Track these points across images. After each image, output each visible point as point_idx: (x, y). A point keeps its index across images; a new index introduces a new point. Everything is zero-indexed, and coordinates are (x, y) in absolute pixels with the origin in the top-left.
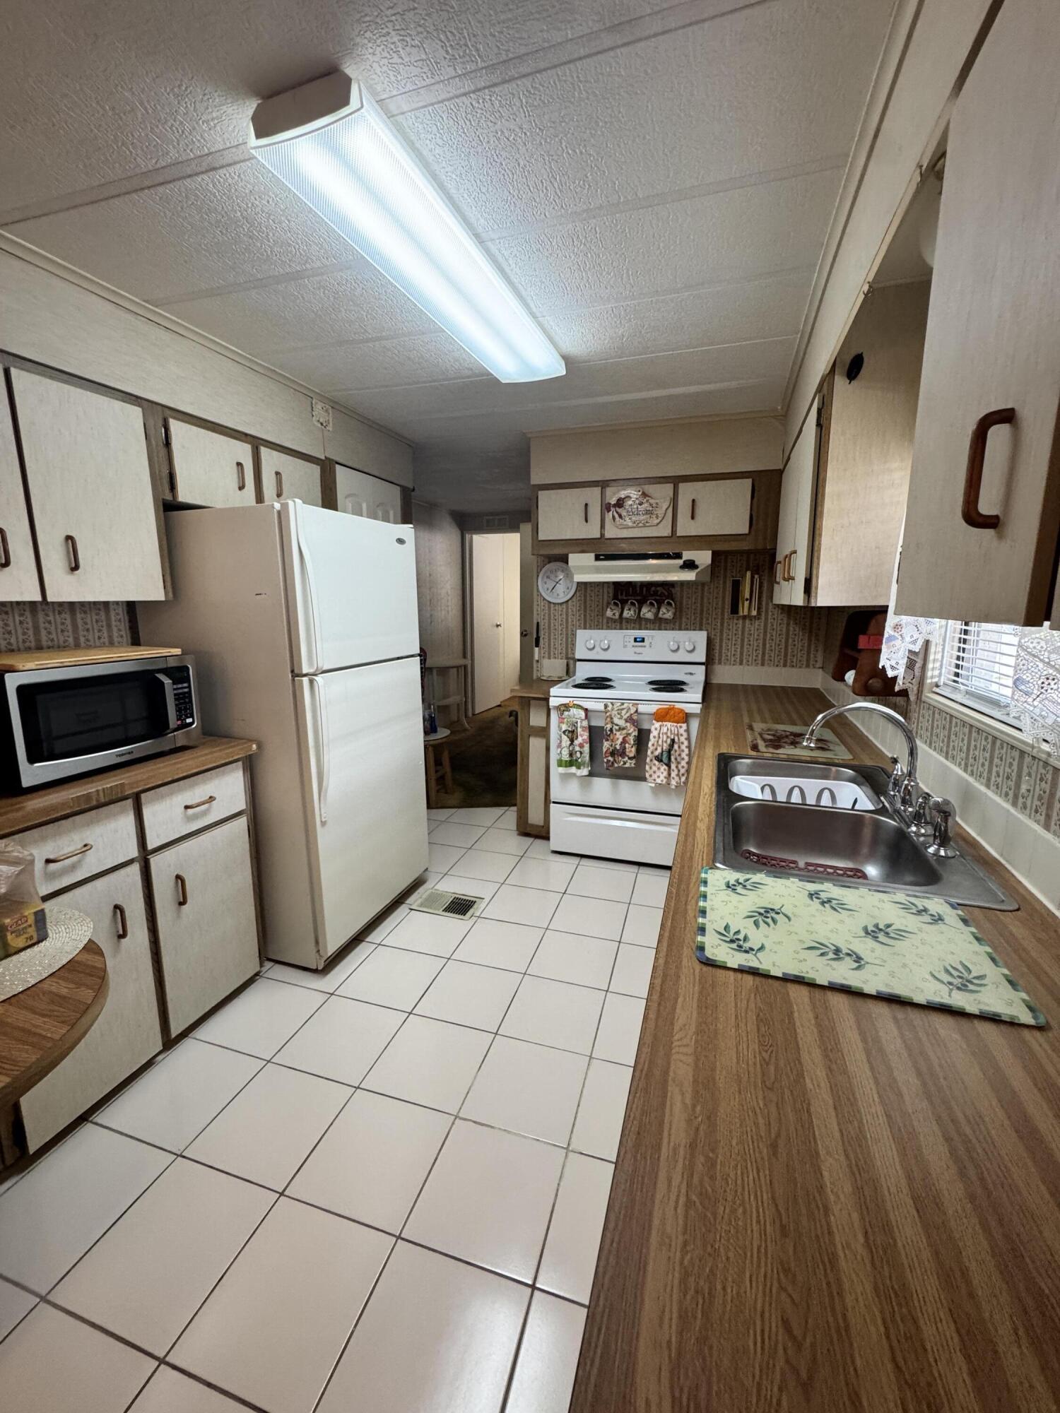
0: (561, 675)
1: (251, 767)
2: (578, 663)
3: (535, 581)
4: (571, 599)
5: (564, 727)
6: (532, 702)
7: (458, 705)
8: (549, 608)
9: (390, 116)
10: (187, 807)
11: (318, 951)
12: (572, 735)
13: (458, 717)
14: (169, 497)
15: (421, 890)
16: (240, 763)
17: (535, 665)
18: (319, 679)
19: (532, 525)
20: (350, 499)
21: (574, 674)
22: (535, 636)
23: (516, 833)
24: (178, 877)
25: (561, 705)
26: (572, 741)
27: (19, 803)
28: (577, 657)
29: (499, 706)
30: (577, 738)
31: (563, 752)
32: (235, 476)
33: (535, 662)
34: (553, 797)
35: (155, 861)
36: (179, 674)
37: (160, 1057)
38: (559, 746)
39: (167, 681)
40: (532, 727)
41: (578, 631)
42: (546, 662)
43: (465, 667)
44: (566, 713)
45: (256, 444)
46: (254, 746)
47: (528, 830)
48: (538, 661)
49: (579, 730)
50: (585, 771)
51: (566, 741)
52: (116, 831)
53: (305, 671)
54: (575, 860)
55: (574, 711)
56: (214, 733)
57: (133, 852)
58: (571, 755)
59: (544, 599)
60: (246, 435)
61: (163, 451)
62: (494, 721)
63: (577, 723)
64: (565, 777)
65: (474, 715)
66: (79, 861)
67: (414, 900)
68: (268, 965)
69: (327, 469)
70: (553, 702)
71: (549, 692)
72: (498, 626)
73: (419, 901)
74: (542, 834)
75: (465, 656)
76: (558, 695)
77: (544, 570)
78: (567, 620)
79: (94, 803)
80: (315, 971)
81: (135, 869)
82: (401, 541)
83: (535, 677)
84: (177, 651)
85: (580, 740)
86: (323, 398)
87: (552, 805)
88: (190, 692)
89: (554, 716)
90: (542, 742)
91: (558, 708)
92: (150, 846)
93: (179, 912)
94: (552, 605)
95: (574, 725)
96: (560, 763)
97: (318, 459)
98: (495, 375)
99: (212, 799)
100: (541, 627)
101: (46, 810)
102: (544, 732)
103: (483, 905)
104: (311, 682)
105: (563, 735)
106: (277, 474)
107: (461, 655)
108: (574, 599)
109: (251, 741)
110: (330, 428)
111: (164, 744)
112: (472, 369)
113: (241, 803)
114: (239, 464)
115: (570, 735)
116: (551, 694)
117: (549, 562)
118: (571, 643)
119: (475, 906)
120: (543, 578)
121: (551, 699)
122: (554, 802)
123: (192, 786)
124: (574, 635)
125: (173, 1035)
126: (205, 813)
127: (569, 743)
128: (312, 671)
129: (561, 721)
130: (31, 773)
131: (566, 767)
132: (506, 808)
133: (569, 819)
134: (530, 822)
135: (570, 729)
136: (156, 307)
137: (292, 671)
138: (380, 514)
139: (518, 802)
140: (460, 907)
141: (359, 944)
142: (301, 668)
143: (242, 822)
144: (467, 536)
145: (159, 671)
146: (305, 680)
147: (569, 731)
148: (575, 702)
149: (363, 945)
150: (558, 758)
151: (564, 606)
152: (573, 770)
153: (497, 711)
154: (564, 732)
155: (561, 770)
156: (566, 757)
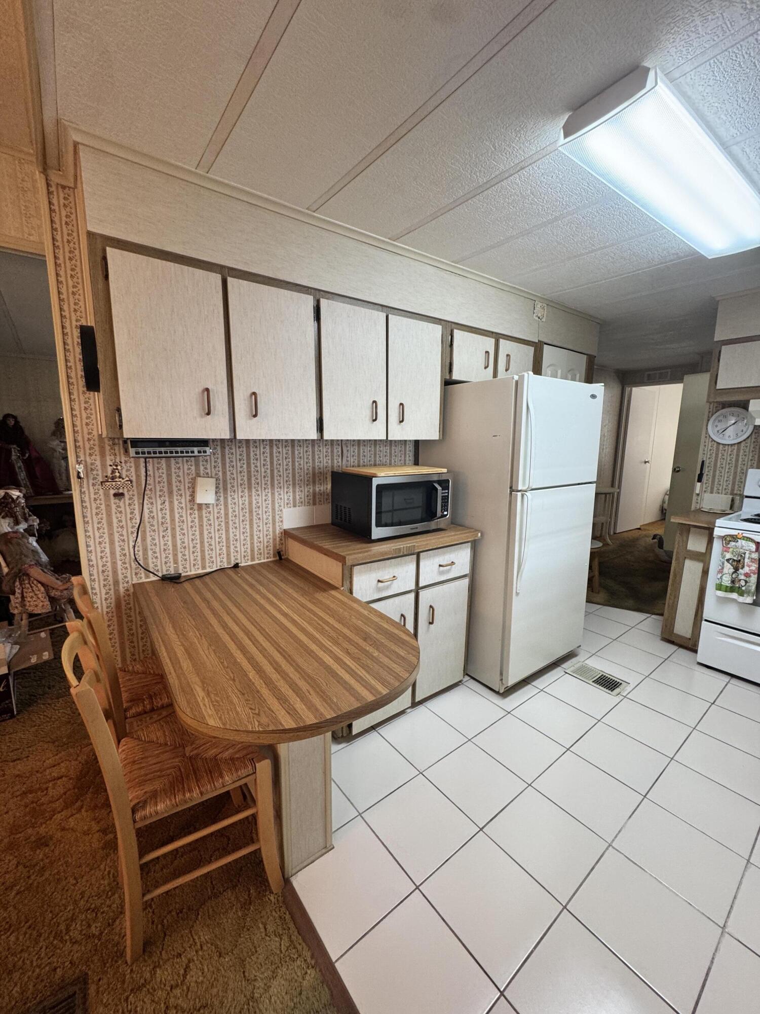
0: (723, 509)
1: (475, 546)
2: (746, 500)
3: (705, 424)
4: (744, 440)
5: (728, 556)
6: (692, 529)
7: (603, 524)
8: (718, 449)
9: (672, 81)
10: (440, 566)
11: (502, 680)
12: (737, 564)
13: (601, 533)
14: (448, 377)
15: (574, 660)
16: (470, 544)
17: (695, 497)
18: (528, 494)
19: (711, 376)
20: (551, 367)
21: (740, 508)
22: (698, 472)
23: (659, 638)
24: (431, 607)
25: (727, 535)
26: (736, 570)
27: (368, 547)
28: (746, 494)
29: (639, 529)
30: (743, 567)
31: (724, 578)
32: (484, 359)
33: (694, 495)
34: (706, 615)
35: (422, 594)
36: (444, 484)
37: (409, 711)
38: (721, 571)
39: (439, 488)
40: (689, 551)
41: (750, 471)
42: (707, 496)
43: (613, 494)
44: (733, 544)
45: (497, 337)
46: (479, 534)
47: (673, 639)
48: (698, 495)
49: (746, 560)
50: (749, 600)
51: (728, 568)
52: (407, 572)
53: (520, 488)
54: (726, 679)
55: (742, 543)
56: (456, 524)
57: (413, 587)
58: (733, 582)
59: (713, 440)
60: (492, 333)
61: (448, 349)
62: (635, 541)
63: (745, 554)
64: (722, 601)
65: (615, 533)
66: (391, 585)
67: (568, 665)
68: (467, 678)
69: (538, 348)
70: (717, 532)
71: (715, 523)
72: (646, 462)
73: (572, 669)
74: (690, 645)
75: (613, 485)
76: (723, 526)
77: (717, 414)
78: (737, 461)
79: (402, 554)
80: (497, 693)
81: (412, 595)
82: (593, 396)
83: (693, 508)
84: (445, 470)
85: (746, 569)
86: (543, 299)
87: (704, 622)
88: (448, 496)
89: (717, 546)
90: (699, 566)
91: (723, 538)
92: (421, 585)
93: (428, 628)
94: (721, 446)
95: (742, 556)
96: (719, 587)
97: (533, 342)
98: (702, 253)
99: (453, 563)
100: (706, 464)
101: (382, 554)
102: (704, 558)
103: (629, 689)
104: (523, 496)
105: (726, 562)
106: (508, 355)
107: (610, 484)
108: (749, 441)
109: (479, 531)
110: (544, 320)
111: (433, 525)
112: (677, 254)
113: (466, 570)
114: (487, 352)
115: (735, 563)
116: (716, 525)
117: (723, 408)
118: (740, 479)
119: (621, 687)
120: (715, 420)
121: (716, 529)
122: (706, 620)
123: (444, 553)
124: (745, 474)
125: (417, 701)
126: (448, 571)
127: (732, 570)
128: (524, 488)
129: (726, 549)
130: (377, 532)
131: (726, 591)
132: (649, 615)
133: (723, 639)
134: (675, 631)
135: (735, 558)
136: (457, 263)
137: (511, 488)
138: (570, 376)
139: (666, 612)
140: (608, 683)
141: (526, 685)
142: (518, 487)
143: (466, 581)
144: (628, 389)
145: (435, 482)
146: (519, 494)
147: (734, 560)
148: (744, 535)
149: (529, 686)
150: (718, 582)
151: (736, 447)
152: (734, 596)
153: (637, 533)
154: (728, 560)
155: (720, 594)
156: (726, 581)
